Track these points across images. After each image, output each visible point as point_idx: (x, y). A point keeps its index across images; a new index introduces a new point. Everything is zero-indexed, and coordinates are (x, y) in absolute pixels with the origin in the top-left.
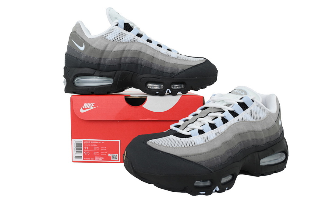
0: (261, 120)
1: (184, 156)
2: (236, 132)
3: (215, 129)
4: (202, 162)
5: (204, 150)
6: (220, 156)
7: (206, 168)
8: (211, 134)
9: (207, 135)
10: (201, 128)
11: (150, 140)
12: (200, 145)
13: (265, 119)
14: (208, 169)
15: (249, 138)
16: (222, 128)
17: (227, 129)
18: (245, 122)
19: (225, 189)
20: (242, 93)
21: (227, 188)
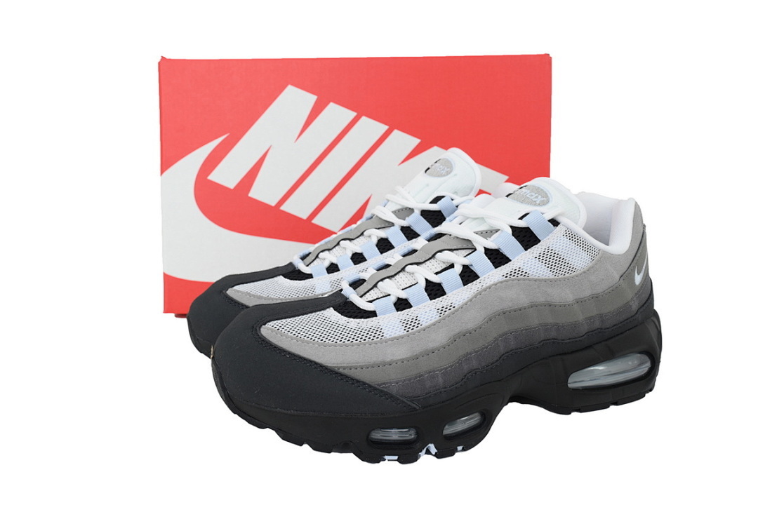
0: (573, 274)
1: (344, 368)
2: (498, 307)
3: (439, 297)
4: (391, 383)
5: (400, 353)
6: (442, 369)
7: (398, 399)
8: (425, 310)
9: (417, 312)
10: (403, 295)
11: (269, 321)
12: (392, 339)
13: (584, 272)
14: (404, 402)
15: (534, 321)
16: (458, 294)
17: (471, 300)
18: (524, 280)
19: (457, 449)
20: (537, 197)
21: (460, 448)
